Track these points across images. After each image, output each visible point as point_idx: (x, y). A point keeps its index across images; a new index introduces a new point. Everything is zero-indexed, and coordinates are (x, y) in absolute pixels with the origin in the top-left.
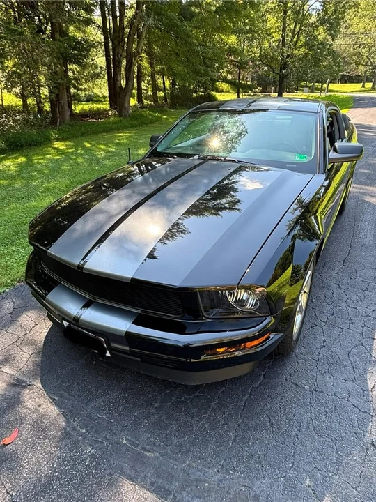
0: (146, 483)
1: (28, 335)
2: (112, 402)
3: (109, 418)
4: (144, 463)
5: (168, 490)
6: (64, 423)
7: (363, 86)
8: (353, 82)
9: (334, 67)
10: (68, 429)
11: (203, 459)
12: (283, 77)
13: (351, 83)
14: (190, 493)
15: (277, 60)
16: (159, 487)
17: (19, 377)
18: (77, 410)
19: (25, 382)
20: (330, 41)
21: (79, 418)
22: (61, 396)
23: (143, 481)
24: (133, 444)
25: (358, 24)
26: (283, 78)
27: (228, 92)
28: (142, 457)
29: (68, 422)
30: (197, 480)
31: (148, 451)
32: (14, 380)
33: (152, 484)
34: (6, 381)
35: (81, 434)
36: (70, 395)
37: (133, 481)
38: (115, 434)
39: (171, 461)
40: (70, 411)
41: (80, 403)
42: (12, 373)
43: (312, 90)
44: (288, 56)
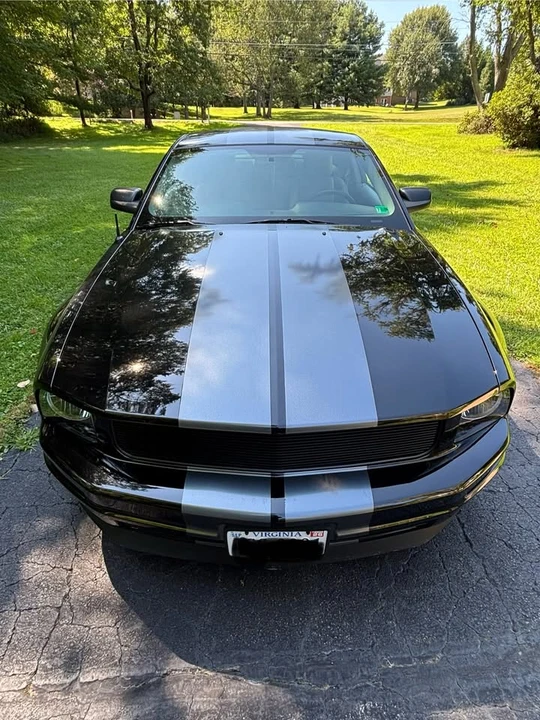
0: (464, 697)
1: (72, 596)
2: (326, 624)
3: (341, 648)
4: (439, 676)
5: (493, 690)
6: (289, 696)
7: (246, 111)
8: (230, 106)
9: (214, 85)
10: (304, 700)
11: (489, 627)
12: (146, 96)
13: (227, 106)
14: (516, 676)
15: (133, 69)
16: (482, 692)
17: (132, 674)
18: (286, 664)
19: (152, 675)
20: (202, 48)
21: (302, 675)
22: (241, 660)
23: (459, 699)
24: (403, 661)
25: (224, 28)
26: (148, 96)
27: (60, 115)
28: (429, 670)
29: (293, 690)
30: (507, 655)
31: (428, 657)
32: (125, 683)
33: (472, 695)
34: (113, 694)
35: (328, 695)
36: (254, 650)
37: (450, 707)
38: (370, 663)
39: (463, 652)
40: (280, 673)
41: (282, 653)
42: (112, 674)
43: (186, 115)
44: (148, 65)
